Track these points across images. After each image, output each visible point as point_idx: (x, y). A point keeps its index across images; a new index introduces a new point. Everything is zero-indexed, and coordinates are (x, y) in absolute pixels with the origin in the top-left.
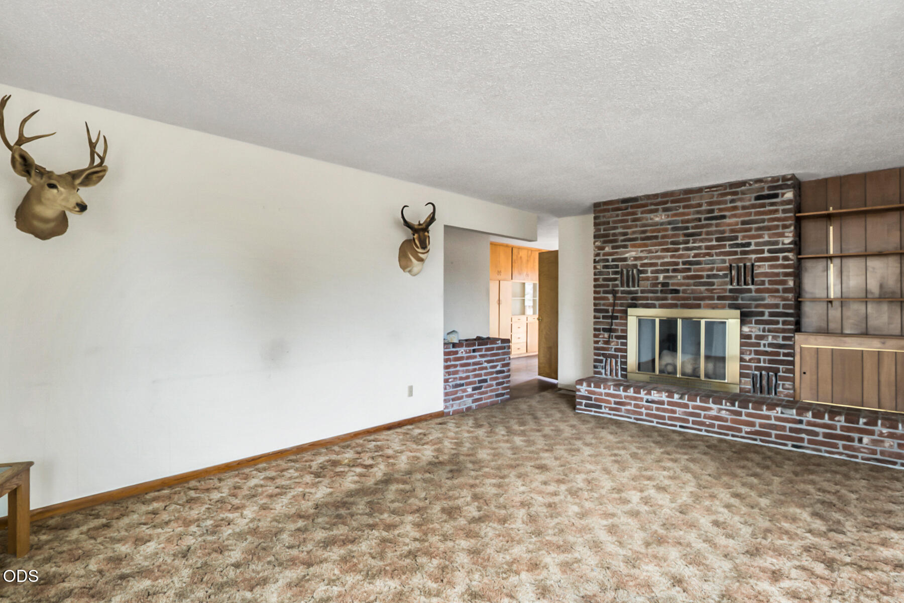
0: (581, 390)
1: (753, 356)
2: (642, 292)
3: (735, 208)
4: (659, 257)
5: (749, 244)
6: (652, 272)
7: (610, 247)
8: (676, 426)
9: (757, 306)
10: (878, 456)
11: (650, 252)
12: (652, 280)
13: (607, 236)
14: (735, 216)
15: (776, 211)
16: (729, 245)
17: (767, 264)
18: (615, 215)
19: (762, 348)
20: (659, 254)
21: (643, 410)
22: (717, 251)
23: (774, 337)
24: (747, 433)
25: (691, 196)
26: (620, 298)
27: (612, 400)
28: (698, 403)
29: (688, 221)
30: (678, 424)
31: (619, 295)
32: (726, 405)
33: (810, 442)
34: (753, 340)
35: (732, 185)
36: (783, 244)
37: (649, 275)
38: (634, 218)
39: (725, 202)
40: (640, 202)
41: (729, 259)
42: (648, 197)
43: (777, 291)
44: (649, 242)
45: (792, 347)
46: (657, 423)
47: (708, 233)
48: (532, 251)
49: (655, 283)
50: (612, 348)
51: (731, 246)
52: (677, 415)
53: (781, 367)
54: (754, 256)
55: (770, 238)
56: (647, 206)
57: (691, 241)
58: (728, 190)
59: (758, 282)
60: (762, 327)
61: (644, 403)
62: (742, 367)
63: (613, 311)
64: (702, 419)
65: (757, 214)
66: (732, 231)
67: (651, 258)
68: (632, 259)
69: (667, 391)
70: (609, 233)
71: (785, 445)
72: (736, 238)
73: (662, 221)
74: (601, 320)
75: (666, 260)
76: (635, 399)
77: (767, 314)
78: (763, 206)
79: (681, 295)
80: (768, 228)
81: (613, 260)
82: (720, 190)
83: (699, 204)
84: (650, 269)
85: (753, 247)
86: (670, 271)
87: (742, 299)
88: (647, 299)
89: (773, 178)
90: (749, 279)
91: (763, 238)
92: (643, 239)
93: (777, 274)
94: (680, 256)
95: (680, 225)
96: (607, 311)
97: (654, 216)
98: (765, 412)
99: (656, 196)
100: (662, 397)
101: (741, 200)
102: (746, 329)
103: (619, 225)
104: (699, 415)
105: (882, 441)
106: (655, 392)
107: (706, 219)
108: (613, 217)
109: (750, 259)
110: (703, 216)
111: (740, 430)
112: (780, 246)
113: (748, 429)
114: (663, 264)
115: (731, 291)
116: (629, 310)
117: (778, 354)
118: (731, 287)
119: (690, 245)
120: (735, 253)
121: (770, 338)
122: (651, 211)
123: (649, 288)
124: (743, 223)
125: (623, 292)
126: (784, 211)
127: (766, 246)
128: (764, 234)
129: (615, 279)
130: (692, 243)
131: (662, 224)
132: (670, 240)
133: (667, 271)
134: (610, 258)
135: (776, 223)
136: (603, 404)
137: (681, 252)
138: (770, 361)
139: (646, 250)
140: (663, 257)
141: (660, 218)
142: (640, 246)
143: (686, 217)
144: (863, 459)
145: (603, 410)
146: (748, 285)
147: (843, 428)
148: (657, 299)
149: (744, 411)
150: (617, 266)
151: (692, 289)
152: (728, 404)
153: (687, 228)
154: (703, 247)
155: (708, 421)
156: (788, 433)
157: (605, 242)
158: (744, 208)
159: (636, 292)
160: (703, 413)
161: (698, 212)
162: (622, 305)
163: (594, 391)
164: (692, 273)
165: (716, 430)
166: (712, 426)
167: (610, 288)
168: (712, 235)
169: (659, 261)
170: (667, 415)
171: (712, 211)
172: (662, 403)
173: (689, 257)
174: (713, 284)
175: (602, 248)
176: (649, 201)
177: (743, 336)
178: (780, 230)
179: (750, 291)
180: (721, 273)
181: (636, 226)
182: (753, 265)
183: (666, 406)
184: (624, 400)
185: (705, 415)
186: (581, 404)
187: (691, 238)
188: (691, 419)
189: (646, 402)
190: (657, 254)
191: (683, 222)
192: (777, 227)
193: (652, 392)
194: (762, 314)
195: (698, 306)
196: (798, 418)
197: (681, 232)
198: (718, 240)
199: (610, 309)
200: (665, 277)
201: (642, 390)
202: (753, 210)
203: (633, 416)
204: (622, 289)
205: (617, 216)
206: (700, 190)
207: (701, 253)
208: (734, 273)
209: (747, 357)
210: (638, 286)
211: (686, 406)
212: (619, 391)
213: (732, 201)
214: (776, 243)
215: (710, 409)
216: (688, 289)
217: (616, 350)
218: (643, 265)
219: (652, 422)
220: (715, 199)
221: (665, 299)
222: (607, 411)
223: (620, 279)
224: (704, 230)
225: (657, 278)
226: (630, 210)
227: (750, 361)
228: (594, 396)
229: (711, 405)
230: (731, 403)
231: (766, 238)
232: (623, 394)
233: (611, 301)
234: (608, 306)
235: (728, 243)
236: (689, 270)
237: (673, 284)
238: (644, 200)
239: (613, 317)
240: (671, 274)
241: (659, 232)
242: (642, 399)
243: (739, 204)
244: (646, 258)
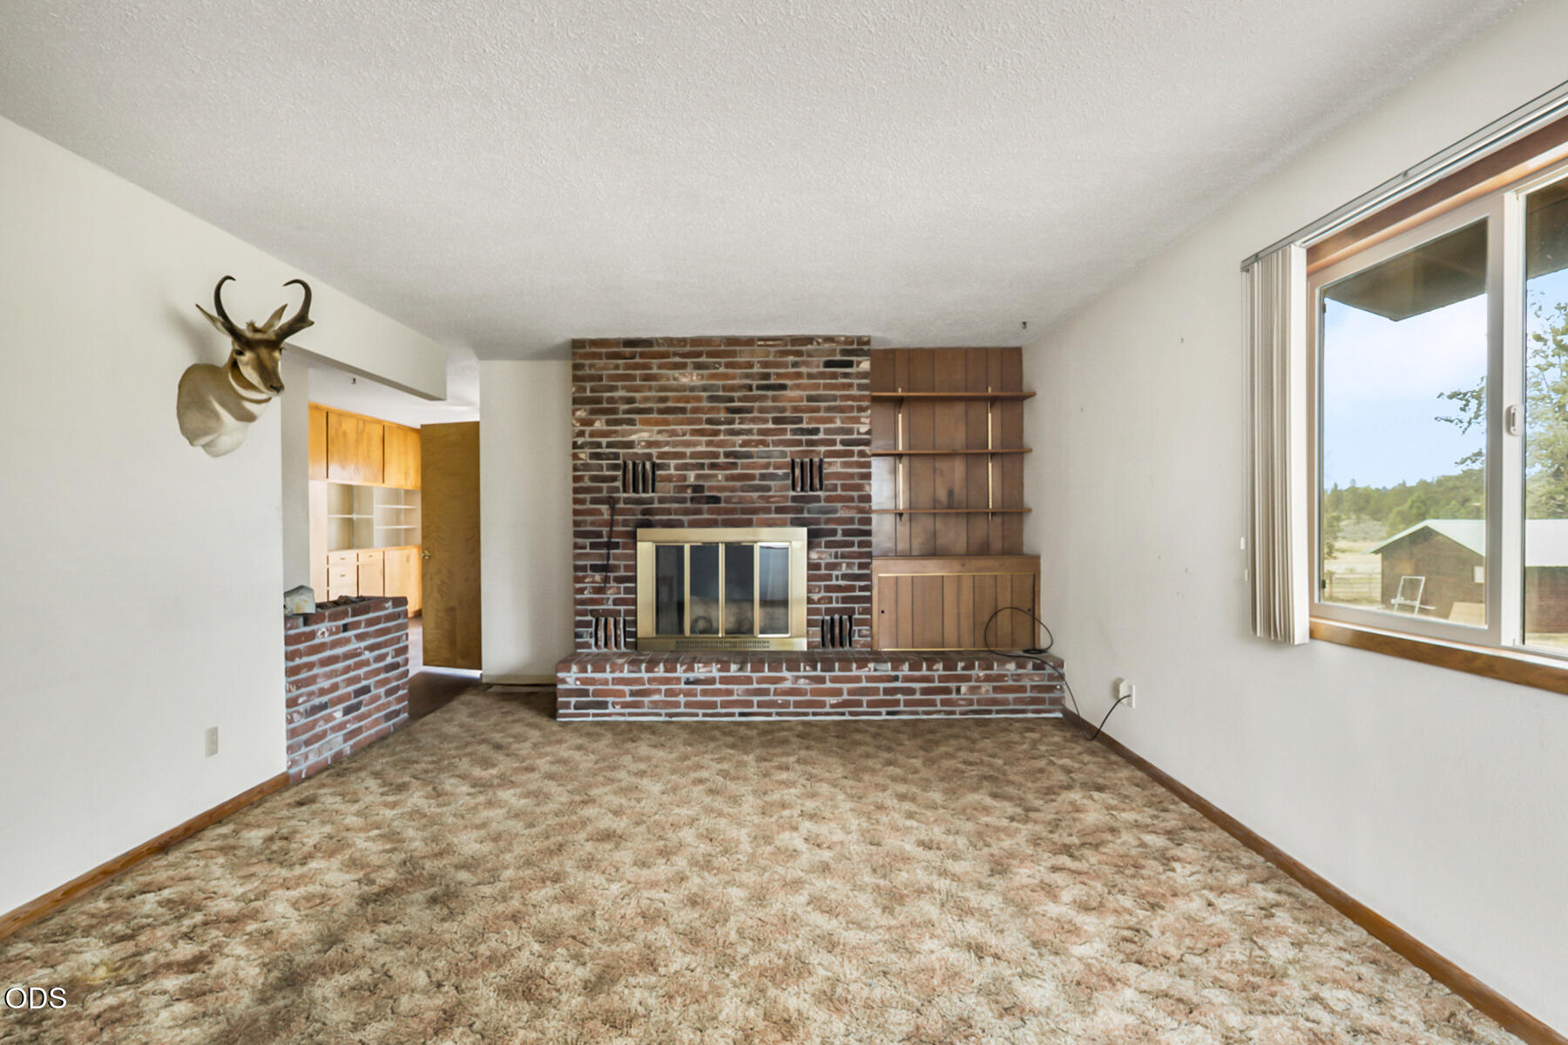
0: (568, 680)
1: (823, 594)
2: (661, 500)
3: (799, 375)
4: (687, 444)
5: (816, 431)
6: (677, 468)
7: (603, 421)
8: (732, 715)
9: (828, 521)
10: (975, 707)
11: (673, 433)
12: (677, 481)
13: (599, 401)
14: (798, 387)
15: (850, 386)
16: (792, 430)
17: (839, 460)
18: (612, 366)
19: (834, 582)
20: (687, 438)
21: (682, 699)
22: (775, 438)
23: (849, 565)
24: (832, 706)
25: (738, 348)
26: (623, 512)
27: (626, 689)
28: (767, 673)
29: (732, 388)
30: (737, 711)
31: (621, 505)
32: (805, 670)
33: (907, 703)
34: (823, 572)
35: (796, 340)
36: (859, 433)
37: (672, 471)
38: (646, 374)
39: (785, 365)
40: (655, 349)
41: (791, 452)
42: (670, 341)
43: (851, 499)
44: (671, 417)
45: (868, 577)
46: (705, 715)
47: (762, 410)
48: (364, 422)
49: (682, 486)
50: (608, 599)
51: (794, 432)
52: (735, 698)
53: (856, 606)
54: (823, 449)
55: (842, 423)
56: (669, 357)
57: (737, 421)
58: (789, 348)
59: (830, 487)
60: (833, 551)
61: (683, 686)
62: (810, 612)
63: (611, 534)
64: (771, 697)
65: (827, 387)
66: (796, 409)
67: (675, 444)
68: (643, 444)
69: (718, 662)
70: (602, 397)
71: (879, 714)
72: (800, 420)
73: (693, 384)
74: (588, 550)
75: (699, 449)
76: (667, 681)
77: (840, 532)
78: (834, 376)
79: (722, 505)
80: (841, 410)
81: (610, 445)
82: (779, 345)
83: (749, 362)
84: (673, 463)
85: (821, 436)
86: (706, 467)
87: (809, 512)
88: (668, 512)
89: (847, 337)
90: (816, 481)
91: (835, 423)
92: (662, 411)
93: (851, 476)
94: (721, 444)
95: (721, 393)
96: (599, 535)
97: (680, 374)
98: (855, 673)
99: (683, 341)
100: (711, 672)
101: (806, 364)
102: (814, 555)
103: (620, 384)
104: (766, 692)
105: (979, 687)
106: (701, 665)
107: (760, 387)
108: (609, 369)
109: (819, 453)
110: (755, 383)
111: (822, 704)
112: (855, 436)
113: (834, 700)
114: (694, 455)
115: (794, 499)
116: (639, 531)
117: (852, 589)
118: (794, 493)
119: (736, 426)
120: (799, 443)
121: (844, 566)
122: (676, 366)
123: (672, 494)
124: (810, 399)
125: (627, 501)
126: (860, 387)
127: (839, 434)
128: (835, 417)
129: (614, 479)
130: (740, 423)
131: (692, 389)
132: (705, 417)
133: (701, 466)
134: (604, 441)
135: (850, 403)
136: (610, 700)
137: (722, 437)
138: (845, 600)
139: (667, 431)
140: (695, 444)
141: (690, 378)
142: (656, 423)
143: (730, 382)
144: (961, 713)
145: (610, 710)
146: (816, 490)
147: (942, 679)
148: (686, 512)
149: (827, 674)
150: (616, 456)
151: (740, 496)
152: (808, 668)
153: (731, 400)
154: (755, 431)
155: (780, 699)
156: (882, 697)
157: (593, 412)
158: (810, 376)
159: (651, 501)
160: (772, 687)
161: (748, 376)
162: (625, 523)
163: (593, 679)
164: (739, 471)
165: (791, 709)
166: (786, 704)
167: (605, 494)
168: (767, 413)
169: (688, 450)
170: (719, 699)
171: (766, 376)
172: (711, 681)
173: (734, 446)
174: (768, 489)
175: (590, 423)
176: (671, 349)
177: (812, 566)
178: (855, 414)
179: (817, 499)
180: (780, 472)
181: (650, 388)
182: (821, 461)
183: (718, 686)
184: (647, 686)
185: (775, 689)
186: (567, 705)
187: (737, 416)
188: (755, 699)
189: (686, 683)
190: (685, 438)
191: (725, 388)
192: (851, 409)
193: (696, 665)
194: (834, 532)
195: (748, 523)
196: (894, 673)
197: (722, 405)
198: (776, 421)
199: (605, 530)
200: (698, 477)
201: (678, 666)
202: (822, 381)
203: (663, 711)
204: (625, 495)
205: (617, 367)
206: (750, 341)
207: (753, 441)
208: (798, 472)
209: (816, 597)
210: (653, 491)
211: (748, 680)
212: (640, 671)
213: (795, 365)
214: (850, 431)
215: (783, 679)
216: (734, 497)
217: (616, 602)
218: (662, 455)
219: (696, 715)
220: (771, 358)
221: (699, 512)
222: (618, 709)
223: (621, 478)
224: (756, 404)
225: (684, 478)
226: (638, 360)
227: (819, 601)
228: (591, 688)
229: (785, 674)
230: (811, 666)
231: (838, 424)
232: (645, 675)
233: (606, 516)
234: (600, 526)
235: (789, 427)
236: (734, 465)
237: (711, 488)
238: (663, 344)
239: (610, 545)
240: (707, 472)
241: (688, 402)
242: (678, 680)
243: (804, 370)
244: (667, 444)
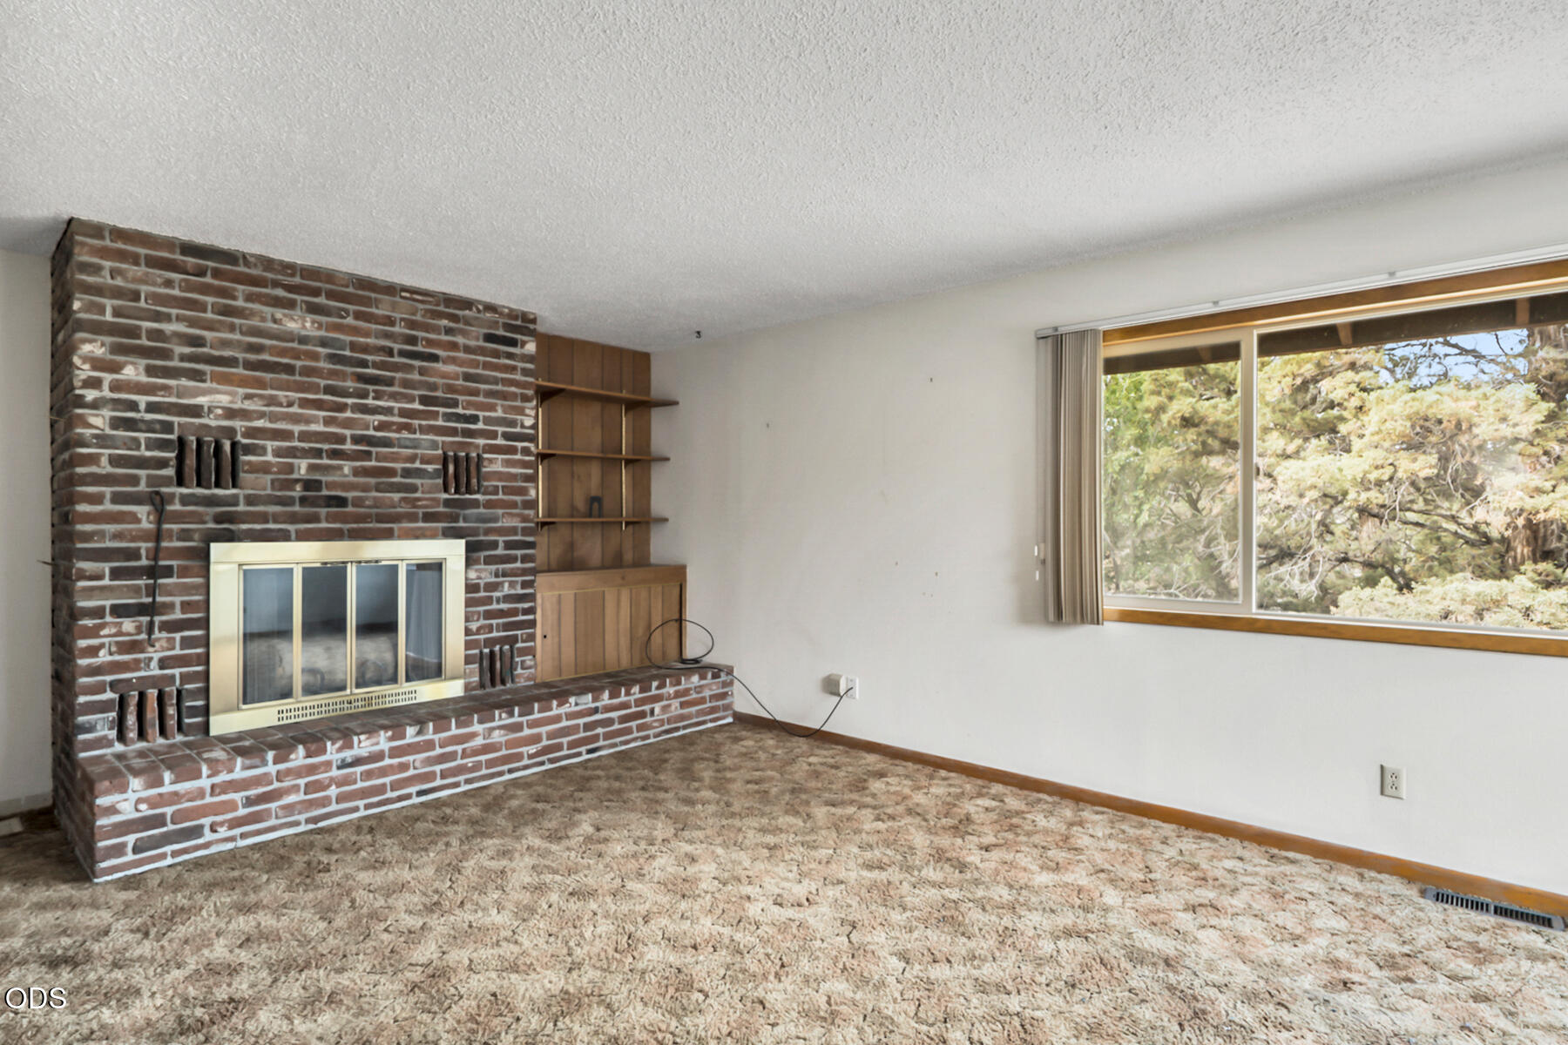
0: (121, 806)
1: (482, 622)
2: (250, 500)
3: (454, 346)
4: (296, 419)
5: (474, 419)
6: (278, 453)
7: (141, 369)
8: (409, 796)
9: (488, 532)
10: (666, 727)
11: (272, 401)
12: (279, 472)
13: (133, 332)
14: (453, 361)
15: (513, 369)
16: (445, 414)
17: (501, 457)
18: (159, 280)
19: (495, 606)
20: (295, 409)
21: (333, 791)
22: (424, 423)
23: (512, 584)
24: (531, 757)
25: (373, 295)
26: (178, 517)
27: (237, 797)
28: (454, 731)
29: (365, 349)
30: (413, 790)
31: (176, 507)
32: (500, 718)
33: (607, 736)
34: (482, 594)
35: (450, 300)
36: (523, 426)
37: (269, 458)
38: (226, 306)
39: (436, 329)
40: (242, 269)
41: (443, 442)
42: (268, 263)
43: (514, 505)
44: (268, 376)
45: (531, 598)
46: (367, 807)
47: (406, 384)
49: (287, 480)
50: (151, 659)
51: (448, 417)
52: (411, 772)
53: (519, 632)
54: (481, 442)
55: (505, 412)
56: (266, 287)
57: (372, 394)
58: (441, 308)
59: (490, 489)
60: (494, 567)
61: (335, 773)
62: (468, 645)
63: (156, 554)
64: (459, 762)
65: (486, 366)
66: (451, 389)
67: (273, 418)
68: (220, 411)
69: (385, 728)
70: (139, 327)
71: (579, 754)
72: (455, 404)
73: (304, 333)
74: (106, 582)
75: (314, 427)
76: (312, 770)
77: (501, 545)
78: (496, 354)
79: (350, 509)
80: (504, 396)
81: (151, 408)
82: (429, 303)
83: (389, 317)
84: (270, 445)
85: (480, 426)
86: (324, 455)
87: (465, 520)
88: (264, 518)
89: (511, 310)
90: (474, 481)
91: (496, 411)
92: (249, 365)
93: (514, 477)
94: (347, 424)
95: (347, 353)
96: (134, 554)
97: (285, 315)
98: (555, 712)
99: (289, 268)
100: (377, 744)
101: (464, 333)
102: (473, 575)
103: (174, 312)
104: (451, 756)
105: (669, 706)
106: (363, 737)
107: (402, 353)
108: (154, 284)
109: (477, 446)
110: (396, 347)
111: (519, 757)
112: (518, 430)
113: (532, 749)
114: (304, 436)
115: (447, 503)
116: (215, 548)
117: (514, 612)
118: (446, 496)
119: (370, 402)
120: (454, 432)
121: (506, 585)
122: (277, 302)
123: (269, 492)
124: (467, 377)
125: (185, 500)
126: (525, 372)
127: (500, 425)
128: (496, 405)
129: (162, 464)
130: (374, 398)
131: (303, 340)
132: (323, 383)
133: (318, 453)
134: (143, 400)
135: (513, 389)
136: (206, 821)
137: (348, 414)
138: (507, 627)
139: (261, 397)
140: (308, 421)
141: (298, 323)
142: (243, 383)
143: (362, 340)
145: (208, 836)
146: (475, 493)
147: (639, 702)
148: (293, 518)
149: (524, 719)
150: (167, 427)
151: (375, 498)
152: (504, 715)
153: (364, 364)
154: (396, 411)
155: (469, 762)
156: (582, 735)
157: (118, 349)
158: (467, 349)
159: (233, 501)
160: (459, 748)
161: (387, 336)
162: (185, 535)
163: (176, 794)
164: (373, 463)
165: (484, 772)
166: (477, 766)
167: (142, 487)
168: (414, 389)
169: (297, 429)
170: (387, 780)
171: (412, 340)
172: (379, 756)
173: (367, 428)
174: (414, 489)
175: (115, 368)
176: (270, 275)
177: (471, 588)
178: (518, 403)
179: (476, 504)
180: (430, 468)
181: (232, 328)
182: (479, 456)
183: (387, 761)
184: (276, 785)
185: (464, 750)
186: (119, 850)
187: (371, 388)
188: (438, 768)
189: (339, 768)
190: (291, 410)
191: (354, 347)
192: (514, 396)
193: (355, 739)
194: (494, 545)
195: (388, 535)
196: (593, 705)
197: (350, 370)
198: (424, 400)
199: (144, 546)
200: (312, 468)
201: (329, 744)
202: (481, 358)
203: (302, 818)
204: (184, 491)
205: (169, 283)
206: (390, 289)
207: (393, 423)
208: (451, 468)
209: (474, 626)
210: (234, 486)
211: (430, 745)
212: (264, 763)
213: (449, 331)
214: (512, 423)
215: (473, 735)
216: (367, 498)
217: (163, 663)
218: (251, 433)
219: (356, 809)
220: (418, 318)
221: (316, 519)
222: (223, 832)
223: (173, 463)
224: (398, 375)
225: (290, 468)
226: (208, 279)
227: (478, 631)
228: (169, 810)
229: (477, 727)
230: (507, 713)
231: (499, 413)
232: (272, 769)
233: (147, 524)
234: (133, 539)
235: (441, 410)
236: (367, 455)
237: (330, 486)
238: (255, 265)
239: (153, 572)
240: (326, 461)
241: (298, 358)
242: (328, 764)
243: (460, 340)
244: (262, 415)
